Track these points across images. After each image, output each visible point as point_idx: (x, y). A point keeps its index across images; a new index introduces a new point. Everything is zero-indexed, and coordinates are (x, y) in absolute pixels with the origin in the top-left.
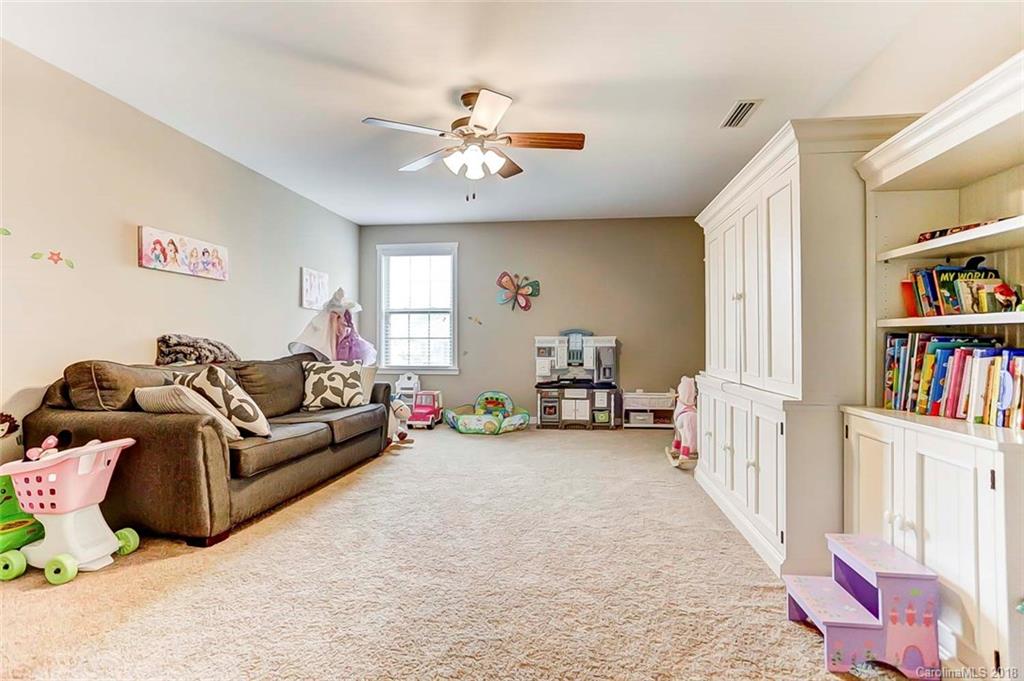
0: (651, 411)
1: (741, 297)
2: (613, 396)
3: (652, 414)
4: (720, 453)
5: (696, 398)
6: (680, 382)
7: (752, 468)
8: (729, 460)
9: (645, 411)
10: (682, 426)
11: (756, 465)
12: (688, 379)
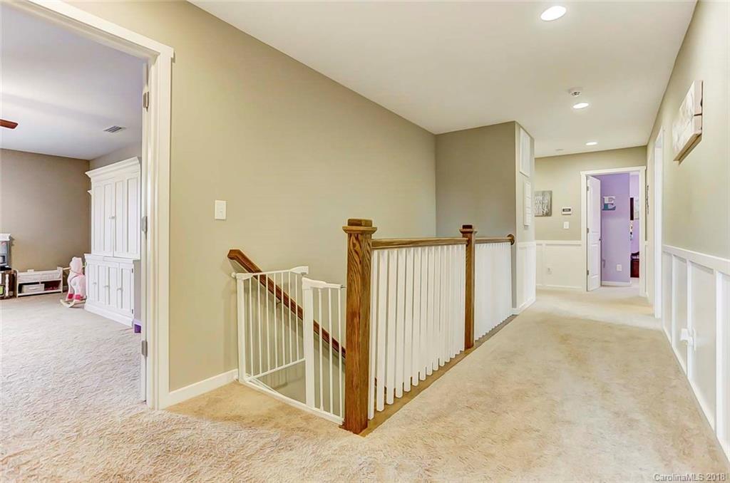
0: (42, 283)
1: (114, 218)
2: (7, 276)
3: (43, 285)
4: (102, 290)
5: (84, 268)
6: (71, 260)
7: (120, 291)
8: (107, 292)
9: (38, 283)
10: (75, 284)
11: (121, 289)
12: (77, 259)
